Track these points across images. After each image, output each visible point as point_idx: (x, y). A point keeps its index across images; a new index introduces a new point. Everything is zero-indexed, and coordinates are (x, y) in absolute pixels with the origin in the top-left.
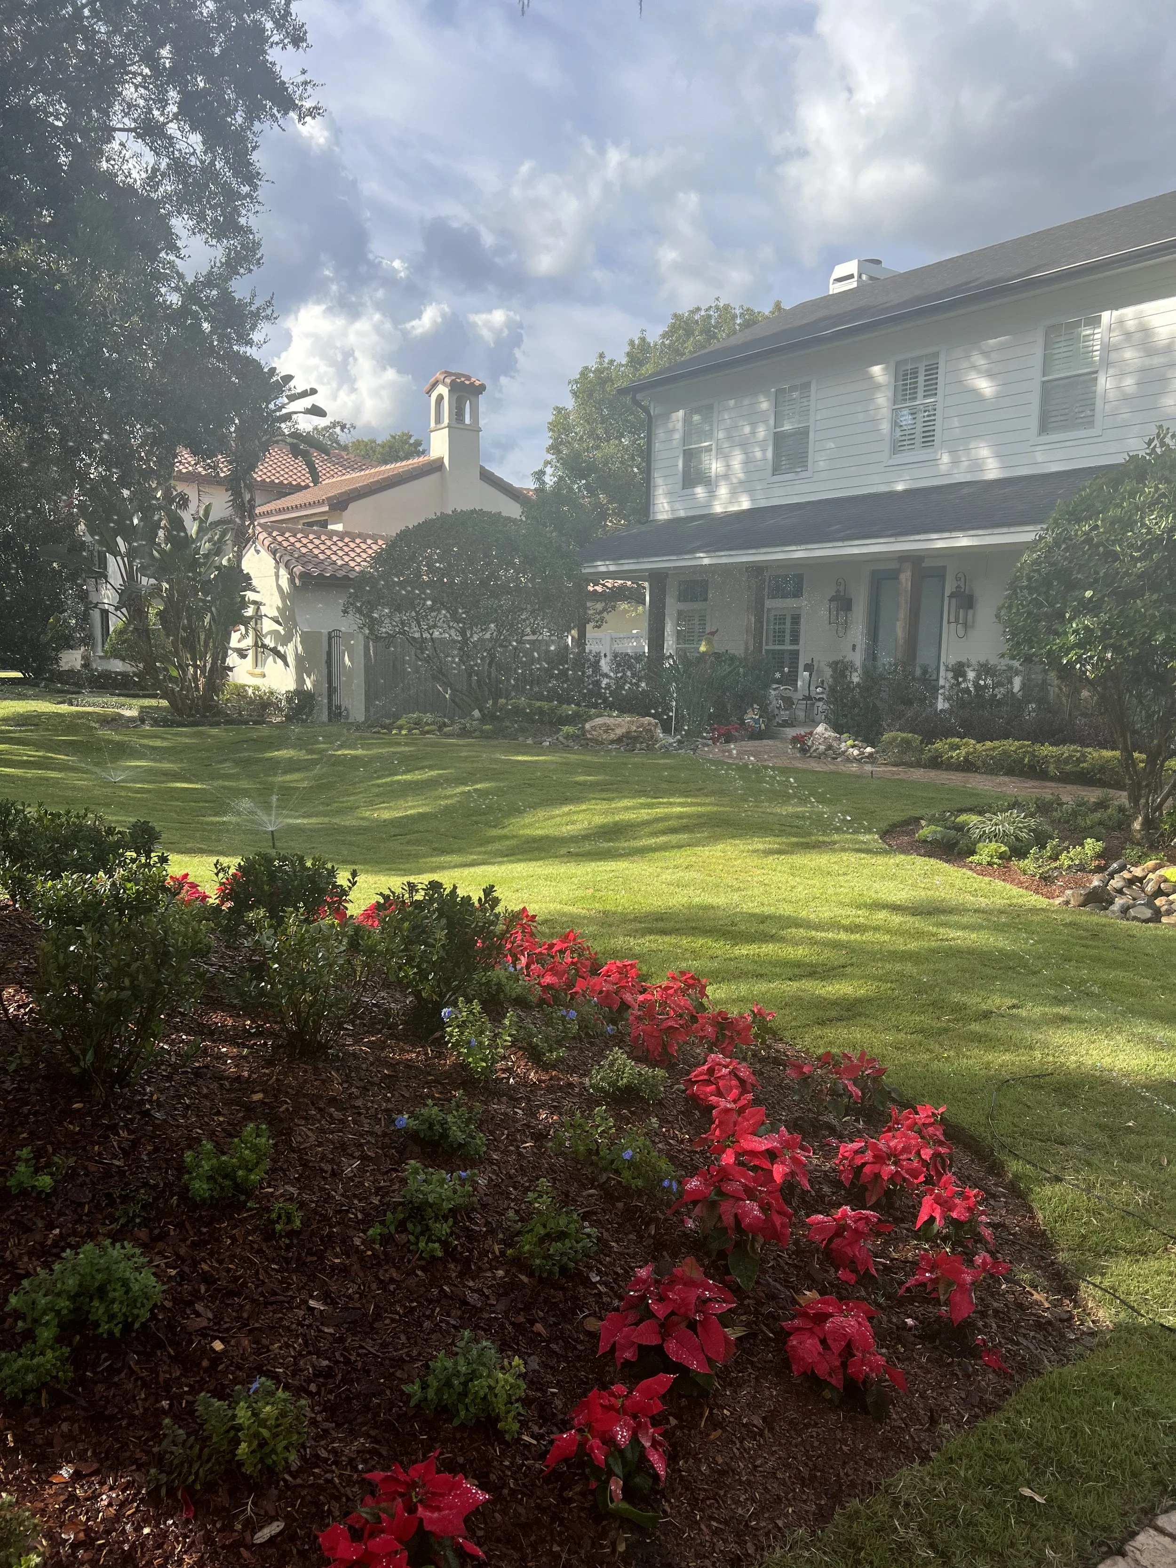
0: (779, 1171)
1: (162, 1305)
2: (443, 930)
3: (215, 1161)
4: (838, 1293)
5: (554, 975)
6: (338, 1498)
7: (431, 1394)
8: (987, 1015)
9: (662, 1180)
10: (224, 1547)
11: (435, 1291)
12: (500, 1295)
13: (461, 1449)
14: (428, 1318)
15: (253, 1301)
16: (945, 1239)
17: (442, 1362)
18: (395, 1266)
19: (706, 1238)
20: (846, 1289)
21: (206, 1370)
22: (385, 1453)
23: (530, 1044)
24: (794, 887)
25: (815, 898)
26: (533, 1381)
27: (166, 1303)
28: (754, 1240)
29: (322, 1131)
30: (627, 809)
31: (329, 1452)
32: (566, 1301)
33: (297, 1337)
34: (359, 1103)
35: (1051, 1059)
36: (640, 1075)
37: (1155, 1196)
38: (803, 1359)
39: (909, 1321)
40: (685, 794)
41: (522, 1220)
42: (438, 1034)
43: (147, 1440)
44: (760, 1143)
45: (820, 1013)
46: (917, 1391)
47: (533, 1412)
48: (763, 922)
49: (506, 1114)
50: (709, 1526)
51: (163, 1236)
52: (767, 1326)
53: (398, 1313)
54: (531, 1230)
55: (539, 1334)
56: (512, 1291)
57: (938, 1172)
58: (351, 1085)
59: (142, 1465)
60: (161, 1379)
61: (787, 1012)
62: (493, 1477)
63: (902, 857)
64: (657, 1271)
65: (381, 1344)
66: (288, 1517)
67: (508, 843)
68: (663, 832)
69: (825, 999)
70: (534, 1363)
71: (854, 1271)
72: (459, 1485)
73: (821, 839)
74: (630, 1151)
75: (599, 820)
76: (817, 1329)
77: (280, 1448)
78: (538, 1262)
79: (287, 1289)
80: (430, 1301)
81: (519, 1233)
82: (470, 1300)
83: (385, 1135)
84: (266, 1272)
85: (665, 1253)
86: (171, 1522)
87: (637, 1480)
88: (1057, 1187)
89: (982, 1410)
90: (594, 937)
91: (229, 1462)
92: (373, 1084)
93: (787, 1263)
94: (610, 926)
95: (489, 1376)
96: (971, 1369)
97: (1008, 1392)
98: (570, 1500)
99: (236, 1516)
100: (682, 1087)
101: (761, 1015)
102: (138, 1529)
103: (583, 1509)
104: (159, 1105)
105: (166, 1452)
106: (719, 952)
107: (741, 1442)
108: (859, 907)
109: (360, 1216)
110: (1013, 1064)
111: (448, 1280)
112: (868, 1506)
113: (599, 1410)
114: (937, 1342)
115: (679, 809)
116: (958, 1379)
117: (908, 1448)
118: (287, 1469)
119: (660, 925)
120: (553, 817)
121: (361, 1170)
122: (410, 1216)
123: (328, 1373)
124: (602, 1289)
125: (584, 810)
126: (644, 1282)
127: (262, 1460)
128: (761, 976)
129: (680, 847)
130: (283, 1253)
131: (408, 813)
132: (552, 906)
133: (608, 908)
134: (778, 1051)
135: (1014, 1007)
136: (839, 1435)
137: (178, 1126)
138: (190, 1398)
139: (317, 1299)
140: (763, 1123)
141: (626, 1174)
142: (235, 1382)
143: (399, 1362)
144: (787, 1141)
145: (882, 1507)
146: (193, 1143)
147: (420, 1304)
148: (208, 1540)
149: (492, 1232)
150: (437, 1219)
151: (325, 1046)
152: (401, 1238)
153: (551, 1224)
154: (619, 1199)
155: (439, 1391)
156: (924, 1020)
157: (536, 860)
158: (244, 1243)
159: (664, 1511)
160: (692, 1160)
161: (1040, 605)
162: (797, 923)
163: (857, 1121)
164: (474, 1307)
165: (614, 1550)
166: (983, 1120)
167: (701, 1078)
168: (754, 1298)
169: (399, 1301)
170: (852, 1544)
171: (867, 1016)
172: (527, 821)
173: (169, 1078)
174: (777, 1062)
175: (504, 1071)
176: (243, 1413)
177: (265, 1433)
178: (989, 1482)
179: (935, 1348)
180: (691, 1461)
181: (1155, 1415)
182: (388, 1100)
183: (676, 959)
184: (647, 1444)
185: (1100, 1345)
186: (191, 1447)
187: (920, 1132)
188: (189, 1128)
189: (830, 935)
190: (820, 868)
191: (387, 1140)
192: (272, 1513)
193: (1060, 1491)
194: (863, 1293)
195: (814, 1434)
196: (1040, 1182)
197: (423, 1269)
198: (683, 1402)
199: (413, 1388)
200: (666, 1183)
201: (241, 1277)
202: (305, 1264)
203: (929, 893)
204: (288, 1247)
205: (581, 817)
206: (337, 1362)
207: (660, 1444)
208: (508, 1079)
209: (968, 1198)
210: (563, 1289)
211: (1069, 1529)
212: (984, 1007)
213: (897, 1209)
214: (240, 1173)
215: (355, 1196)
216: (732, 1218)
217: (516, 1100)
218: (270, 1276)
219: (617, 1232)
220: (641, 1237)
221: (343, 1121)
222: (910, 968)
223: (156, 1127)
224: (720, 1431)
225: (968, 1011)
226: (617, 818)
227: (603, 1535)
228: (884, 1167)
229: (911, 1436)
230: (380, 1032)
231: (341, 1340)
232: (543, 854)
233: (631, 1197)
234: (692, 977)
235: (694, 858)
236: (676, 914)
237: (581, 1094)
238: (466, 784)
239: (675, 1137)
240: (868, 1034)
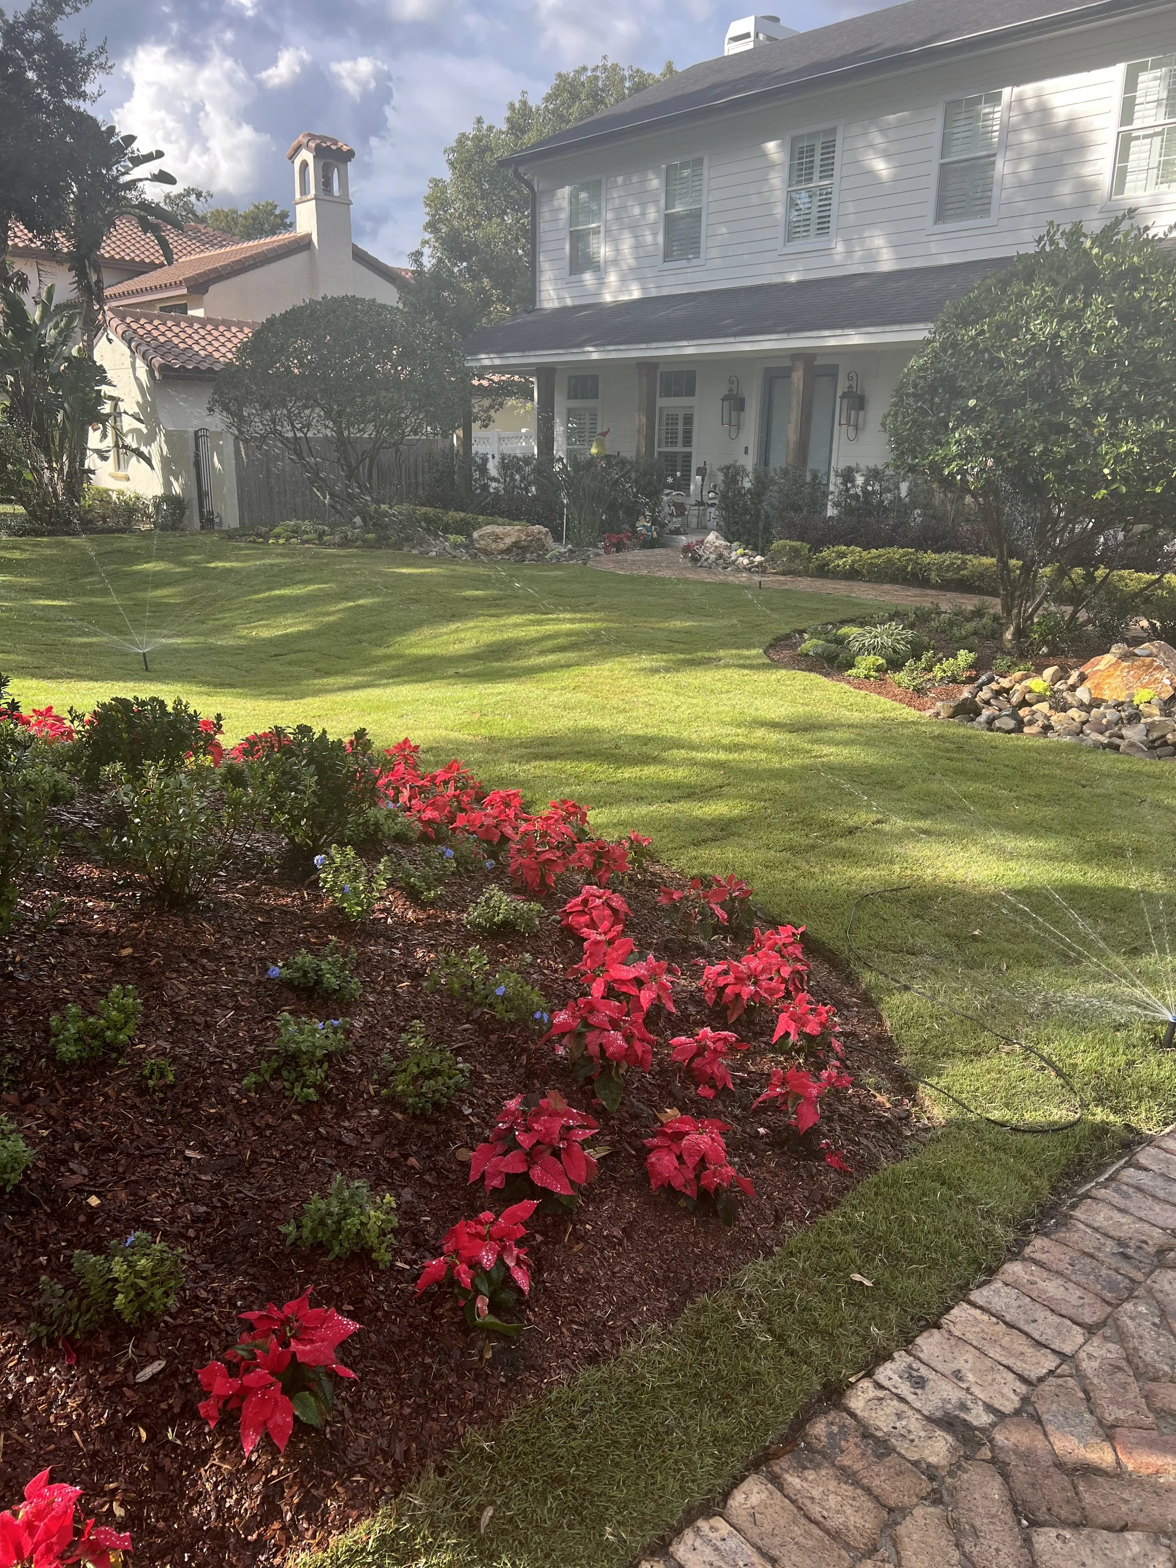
0: (646, 997)
1: (35, 1165)
2: (312, 776)
3: (81, 1024)
4: (696, 1110)
5: (436, 808)
6: (217, 1334)
7: (306, 1233)
8: (851, 831)
9: (534, 1012)
10: (106, 1389)
11: (311, 1134)
12: (375, 1133)
13: (337, 1279)
14: (304, 1159)
15: (129, 1155)
16: (799, 1051)
17: (317, 1204)
18: (270, 1113)
19: (574, 1064)
20: (705, 1105)
21: (83, 1225)
22: (263, 1289)
23: (408, 883)
24: (677, 707)
25: (697, 717)
26: (406, 1212)
27: (39, 1163)
28: (618, 1066)
29: (195, 983)
30: (516, 625)
31: (208, 1292)
32: (439, 1135)
33: (175, 1186)
34: (232, 953)
35: (909, 872)
36: (516, 910)
37: (993, 1000)
38: (660, 1174)
39: (762, 1130)
40: (575, 609)
41: (397, 1059)
42: (313, 877)
43: (27, 1294)
44: (628, 971)
45: (695, 835)
46: (765, 1193)
47: (407, 1239)
48: (645, 744)
49: (382, 955)
50: (570, 1330)
51: (33, 1098)
52: (629, 1144)
53: (274, 1157)
54: (405, 1071)
55: (413, 1167)
56: (386, 1128)
57: (796, 988)
58: (224, 935)
59: (23, 1318)
60: (38, 1236)
61: (665, 834)
62: (367, 1302)
63: (784, 672)
64: (525, 1103)
65: (258, 1188)
66: (170, 1356)
67: (393, 663)
68: (552, 651)
69: (702, 820)
70: (407, 1194)
71: (713, 1087)
72: (331, 1317)
73: (706, 655)
74: (503, 988)
75: (488, 638)
76: (674, 1147)
77: (158, 1292)
78: (411, 1100)
79: (163, 1141)
80: (306, 1144)
81: (393, 1073)
82: (346, 1140)
83: (259, 983)
84: (141, 1126)
85: (535, 1083)
86: (53, 1369)
87: (503, 1296)
88: (906, 996)
89: (822, 1206)
90: (479, 764)
91: (109, 1310)
92: (246, 933)
93: (651, 1084)
94: (496, 752)
95: (361, 1214)
96: (814, 1170)
97: (847, 1188)
98: (442, 1317)
99: (117, 1360)
100: (558, 918)
101: (638, 840)
102: (21, 1378)
103: (453, 1324)
104: (23, 967)
105: (45, 1305)
106: (602, 776)
107: (602, 1252)
108: (739, 726)
109: (234, 1066)
110: (873, 878)
111: (324, 1122)
112: (715, 1301)
113: (466, 1238)
114: (786, 1148)
115: (568, 626)
116: (802, 1180)
117: (754, 1245)
118: (167, 1311)
119: (546, 749)
120: (440, 635)
121: (235, 1021)
122: (285, 1064)
123: (206, 1219)
124: (474, 1120)
125: (472, 628)
126: (513, 1114)
127: (140, 1308)
128: (642, 798)
129: (568, 666)
130: (157, 1107)
131: (288, 631)
132: (437, 733)
133: (494, 733)
134: (653, 874)
135: (879, 822)
136: (692, 1239)
137: (43, 987)
138: (68, 1252)
139: (193, 1148)
140: (632, 952)
141: (500, 1007)
142: (114, 1234)
143: (275, 1204)
144: (654, 968)
145: (727, 1301)
146: (59, 1004)
147: (297, 1147)
148: (91, 1383)
149: (367, 1072)
150: (311, 1065)
151: (195, 897)
152: (276, 1085)
153: (425, 1063)
154: (493, 1032)
155: (313, 1231)
156: (796, 837)
157: (422, 681)
158: (117, 1100)
159: (529, 1320)
161: (924, 413)
162: (678, 744)
163: (725, 939)
164: (350, 1146)
165: (481, 1358)
166: (842, 934)
167: (577, 908)
168: (618, 1119)
169: (276, 1146)
170: (699, 1335)
171: (740, 835)
172: (413, 639)
173: (32, 938)
174: (652, 885)
175: (382, 911)
176: (118, 1267)
177: (142, 1283)
178: (824, 1271)
179: (784, 1153)
180: (554, 1273)
181: (975, 1202)
182: (263, 948)
183: (560, 784)
184: (512, 1264)
185: (932, 1139)
186: (71, 1298)
187: (780, 952)
188: (55, 988)
189: (710, 755)
190: (704, 686)
191: (261, 989)
192: (154, 1353)
193: (887, 1275)
194: (721, 1107)
195: (669, 1240)
196: (890, 992)
197: (299, 1113)
198: (549, 1220)
199: (290, 1229)
200: (537, 1015)
201: (115, 1133)
202: (180, 1115)
203: (807, 709)
204: (162, 1101)
205: (469, 634)
206: (214, 1208)
207: (523, 1262)
208: (386, 919)
209: (820, 1014)
210: (436, 1122)
211: (892, 1307)
212: (851, 823)
213: (755, 1025)
214: (109, 1033)
215: (229, 1046)
216: (597, 1048)
217: (393, 940)
218: (145, 1131)
219: (490, 1064)
220: (514, 1067)
221: (216, 972)
222: (782, 786)
223: (20, 989)
224: (582, 1244)
225: (835, 828)
226: (505, 636)
227: (472, 1345)
228: (745, 987)
229: (757, 1235)
230: (254, 877)
231: (219, 1186)
232: (430, 675)
233: (504, 1029)
234: (574, 806)
235: (581, 679)
236: (562, 738)
237: (458, 931)
238: (348, 600)
239: (549, 967)
240: (740, 853)
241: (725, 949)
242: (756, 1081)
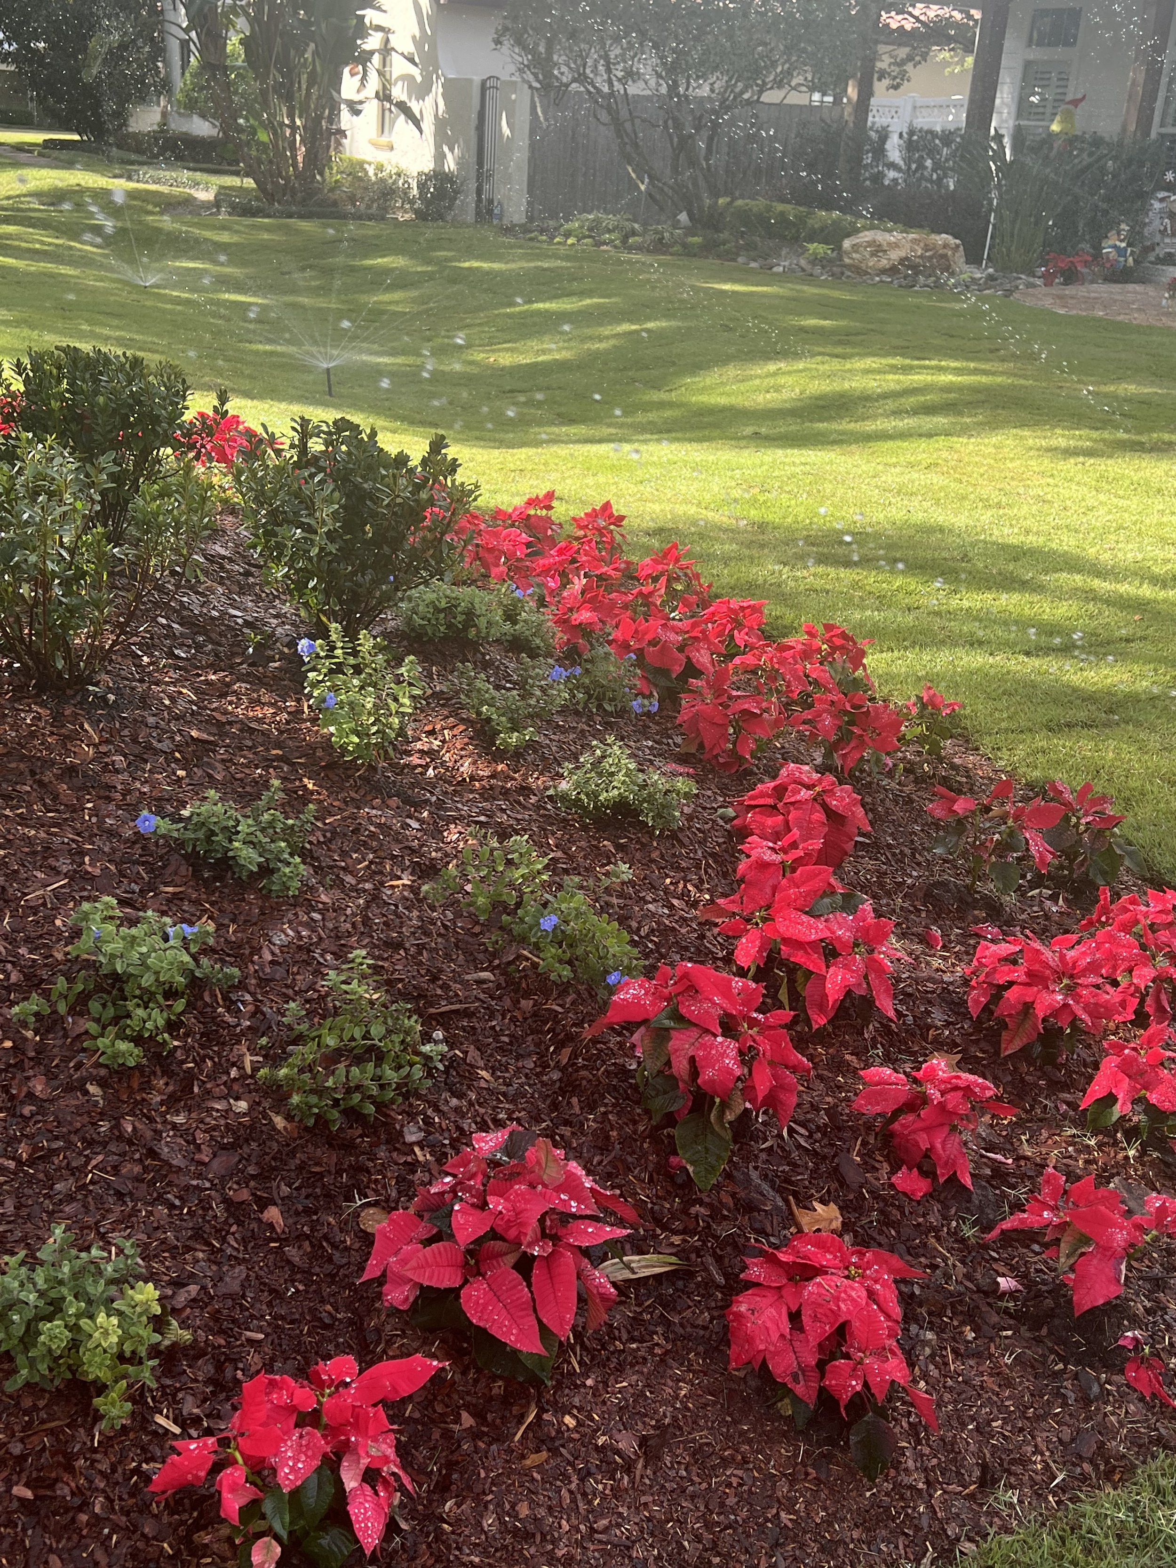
0: (839, 979)
4: (881, 1212)
5: (594, 610)
9: (607, 972)
12: (224, 1147)
14: (73, 1171)
16: (1132, 1133)
20: (900, 1208)
23: (481, 716)
24: (1091, 509)
25: (1120, 528)
28: (723, 1105)
30: (867, 371)
32: (339, 1173)
36: (643, 786)
38: (750, 1340)
39: (1006, 1282)
44: (810, 927)
45: (1055, 712)
46: (973, 1419)
48: (1016, 559)
49: (385, 827)
52: (719, 1259)
55: (271, 1226)
56: (247, 1140)
57: (1159, 1008)
61: (1002, 704)
64: (510, 1145)
67: (668, 413)
69: (1075, 690)
71: (929, 1174)
76: (789, 1292)
78: (299, 1098)
80: (88, 1144)
81: (298, 1040)
82: (165, 1149)
85: (575, 1100)
89: (1096, 1467)
90: (726, 560)
92: (157, 752)
93: (799, 1146)
94: (762, 546)
96: (1096, 1389)
100: (730, 812)
101: (934, 706)
106: (924, 601)
107: (582, 1480)
109: (14, 978)
111: (139, 1109)
114: (1044, 1331)
115: (950, 378)
116: (1064, 1405)
117: (918, 1529)
120: (751, 378)
122: (99, 989)
124: (423, 1156)
125: (801, 371)
126: (476, 1163)
128: (981, 643)
129: (930, 435)
131: (540, 359)
132: (680, 509)
133: (770, 517)
134: (954, 767)
136: (783, 1488)
140: (829, 892)
141: (551, 952)
144: (866, 930)
147: (69, 1146)
152: (74, 1025)
154: (527, 995)
157: (700, 440)
160: (702, 937)
163: (1054, 898)
164: (167, 1163)
167: (761, 801)
168: (710, 1206)
171: (1138, 724)
172: (708, 381)
179: (1038, 1340)
183: (849, 603)
184: (352, 1483)
187: (1141, 937)
189: (1124, 588)
190: (1147, 483)
194: (932, 1217)
195: (735, 1481)
197: (101, 1083)
200: (612, 978)
205: (789, 380)
207: (388, 1478)
208: (426, 767)
213: (1058, 1067)
216: (687, 1065)
217: (417, 804)
219: (502, 1050)
220: (542, 1066)
224: (544, 1454)
226: (847, 385)
228: (1044, 994)
229: (931, 1507)
232: (716, 433)
233: (547, 996)
234: (844, 635)
235: (945, 454)
236: (877, 536)
237: (538, 807)
238: (631, 322)
239: (684, 895)
240: (1129, 754)
241: (1047, 917)
242: (1023, 1177)
